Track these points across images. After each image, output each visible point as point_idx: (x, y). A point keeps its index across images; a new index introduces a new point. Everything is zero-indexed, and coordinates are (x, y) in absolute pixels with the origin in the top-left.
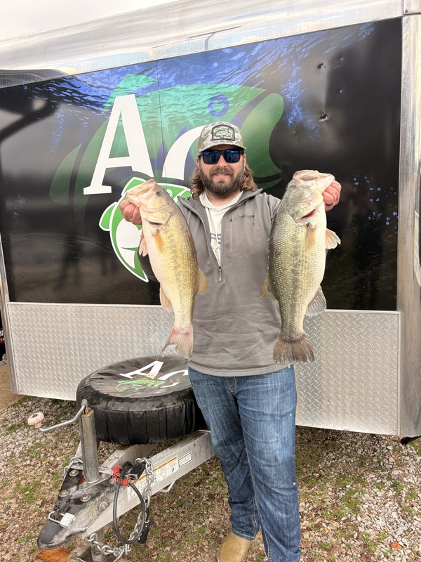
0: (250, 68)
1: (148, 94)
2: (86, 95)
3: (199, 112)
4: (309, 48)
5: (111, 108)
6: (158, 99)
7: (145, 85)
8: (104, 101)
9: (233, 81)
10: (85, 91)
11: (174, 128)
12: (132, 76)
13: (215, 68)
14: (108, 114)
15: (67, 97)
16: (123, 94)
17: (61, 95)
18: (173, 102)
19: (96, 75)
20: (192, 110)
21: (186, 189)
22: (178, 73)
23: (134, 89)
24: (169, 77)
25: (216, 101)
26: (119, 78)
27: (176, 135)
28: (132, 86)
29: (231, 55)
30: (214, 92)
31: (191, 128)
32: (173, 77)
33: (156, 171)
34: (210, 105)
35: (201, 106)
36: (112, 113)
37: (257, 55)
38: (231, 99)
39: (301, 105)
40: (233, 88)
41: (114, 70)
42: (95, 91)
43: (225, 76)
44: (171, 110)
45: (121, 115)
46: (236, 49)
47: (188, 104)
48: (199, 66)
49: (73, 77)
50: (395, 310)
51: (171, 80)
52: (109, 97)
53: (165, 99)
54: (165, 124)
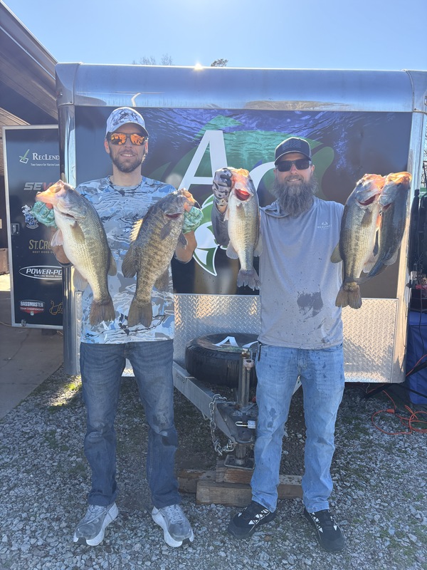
0: (313, 127)
1: (234, 132)
2: (181, 125)
3: (273, 151)
4: (354, 121)
5: (201, 138)
6: (241, 137)
7: (232, 125)
8: (195, 132)
9: (300, 133)
10: (179, 122)
11: (252, 160)
12: (222, 117)
13: (288, 123)
14: (198, 142)
15: (162, 124)
16: (213, 129)
18: (254, 141)
19: (191, 112)
20: (268, 150)
22: (260, 121)
23: (223, 127)
24: (252, 123)
26: (211, 117)
27: (253, 166)
28: (222, 124)
29: (300, 116)
31: (266, 162)
32: (255, 123)
37: (319, 119)
39: (345, 157)
41: (207, 111)
42: (188, 123)
43: (294, 129)
45: (209, 145)
46: (305, 113)
47: (265, 144)
48: (276, 119)
49: (170, 109)
50: (395, 298)
51: (254, 125)
52: (200, 129)
53: (247, 138)
54: (245, 156)
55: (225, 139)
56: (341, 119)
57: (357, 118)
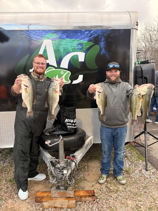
0: (90, 37)
1: (56, 40)
2: (33, 38)
3: (74, 48)
4: (107, 33)
6: (59, 42)
7: (55, 37)
8: (39, 40)
9: (85, 39)
10: (32, 36)
12: (51, 34)
13: (79, 35)
15: (24, 37)
16: (47, 39)
17: (22, 36)
19: (37, 31)
21: (68, 71)
22: (67, 35)
23: (51, 38)
25: (79, 45)
26: (46, 33)
27: (66, 54)
29: (85, 32)
32: (65, 36)
33: (58, 65)
34: (77, 46)
35: (74, 46)
36: (42, 45)
37: (92, 33)
38: (84, 45)
39: (104, 49)
41: (44, 31)
42: (36, 37)
43: (82, 38)
44: (64, 46)
45: (46, 46)
47: (70, 45)
48: (74, 34)
49: (28, 31)
52: (42, 39)
53: (62, 42)
54: (62, 50)
55: (52, 43)
56: (101, 33)
57: (108, 32)
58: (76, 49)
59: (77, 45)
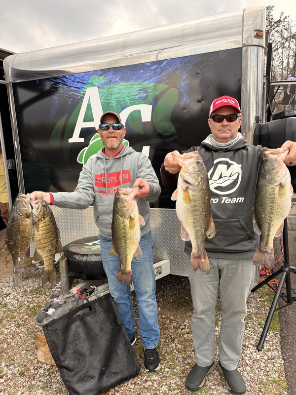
0: (160, 74)
1: (105, 87)
2: (72, 87)
3: (133, 97)
4: (192, 64)
5: (84, 94)
6: (110, 90)
7: (103, 82)
8: (80, 90)
9: (151, 80)
10: (70, 84)
11: (119, 106)
12: (96, 77)
13: (141, 73)
14: (83, 97)
15: (60, 88)
16: (91, 86)
17: (57, 86)
18: (117, 91)
19: (76, 76)
20: (129, 96)
21: (125, 140)
22: (121, 75)
23: (97, 84)
25: (142, 92)
26: (89, 77)
27: (120, 110)
28: (96, 82)
29: (150, 66)
30: (141, 86)
31: (128, 106)
32: (118, 78)
34: (138, 94)
35: (134, 94)
36: (85, 97)
37: (164, 66)
38: (150, 90)
39: (188, 95)
40: (151, 85)
41: (86, 73)
42: (76, 85)
43: (146, 78)
45: (90, 98)
46: (153, 63)
47: (127, 93)
48: (133, 72)
52: (84, 88)
53: (114, 90)
54: (114, 104)
55: (99, 93)
56: (181, 64)
57: (195, 61)
58: (136, 100)
59: (139, 92)
